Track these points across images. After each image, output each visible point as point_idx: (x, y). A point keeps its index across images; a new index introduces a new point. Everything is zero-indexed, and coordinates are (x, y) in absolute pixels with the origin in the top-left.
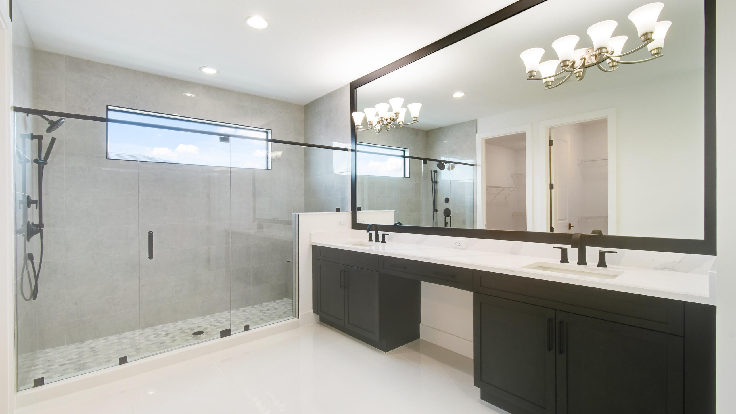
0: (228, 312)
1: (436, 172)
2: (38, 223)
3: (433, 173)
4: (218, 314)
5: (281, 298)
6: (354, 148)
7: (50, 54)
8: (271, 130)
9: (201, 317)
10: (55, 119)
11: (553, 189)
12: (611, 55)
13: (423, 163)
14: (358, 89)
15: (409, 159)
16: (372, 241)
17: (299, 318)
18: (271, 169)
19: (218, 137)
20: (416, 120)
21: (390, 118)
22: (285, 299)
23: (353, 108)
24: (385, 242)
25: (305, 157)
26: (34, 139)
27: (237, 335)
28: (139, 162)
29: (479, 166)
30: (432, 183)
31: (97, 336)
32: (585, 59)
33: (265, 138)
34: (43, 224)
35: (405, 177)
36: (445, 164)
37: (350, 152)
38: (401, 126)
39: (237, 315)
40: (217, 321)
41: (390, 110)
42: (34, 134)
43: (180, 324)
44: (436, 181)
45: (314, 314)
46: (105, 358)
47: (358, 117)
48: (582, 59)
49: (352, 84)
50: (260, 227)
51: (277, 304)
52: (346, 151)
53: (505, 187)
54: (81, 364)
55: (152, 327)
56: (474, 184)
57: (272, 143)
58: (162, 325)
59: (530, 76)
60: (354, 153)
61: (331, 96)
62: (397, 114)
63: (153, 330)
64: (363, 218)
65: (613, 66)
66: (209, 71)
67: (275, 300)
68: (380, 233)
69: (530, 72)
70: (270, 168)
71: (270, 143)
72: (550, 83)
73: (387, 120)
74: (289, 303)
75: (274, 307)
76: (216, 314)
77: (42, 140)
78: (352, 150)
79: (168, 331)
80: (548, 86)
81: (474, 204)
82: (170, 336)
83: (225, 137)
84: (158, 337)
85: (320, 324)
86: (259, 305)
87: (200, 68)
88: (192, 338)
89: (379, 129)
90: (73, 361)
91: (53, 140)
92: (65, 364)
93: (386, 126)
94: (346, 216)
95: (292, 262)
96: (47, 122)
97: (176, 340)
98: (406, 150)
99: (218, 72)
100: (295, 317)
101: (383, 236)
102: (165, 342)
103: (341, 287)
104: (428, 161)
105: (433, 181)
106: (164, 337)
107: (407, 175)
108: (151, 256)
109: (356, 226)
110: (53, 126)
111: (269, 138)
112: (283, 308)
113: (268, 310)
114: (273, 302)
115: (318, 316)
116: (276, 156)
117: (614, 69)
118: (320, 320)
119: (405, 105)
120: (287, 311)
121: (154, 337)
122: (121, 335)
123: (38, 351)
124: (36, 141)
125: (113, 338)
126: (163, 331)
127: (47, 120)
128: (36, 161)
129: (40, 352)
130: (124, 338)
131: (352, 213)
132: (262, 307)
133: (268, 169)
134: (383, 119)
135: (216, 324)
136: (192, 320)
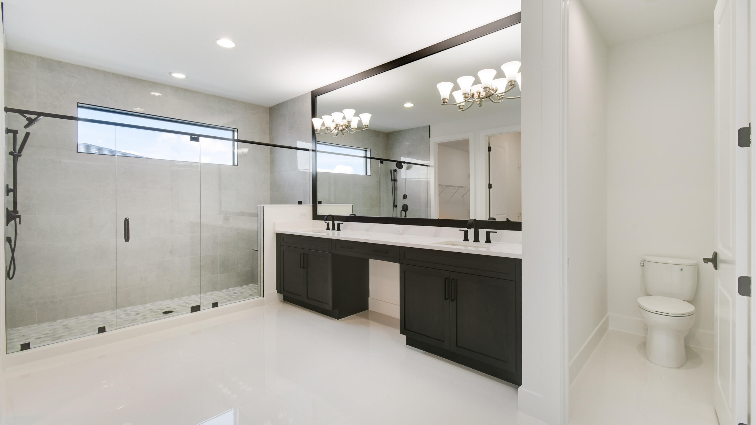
0: (195, 295)
1: (395, 171)
2: (12, 210)
3: (393, 172)
4: (186, 297)
5: (247, 284)
6: (314, 149)
7: (21, 54)
8: (237, 129)
9: (170, 300)
10: (33, 117)
11: (491, 188)
12: (495, 92)
13: (380, 163)
14: (318, 97)
15: (370, 159)
16: (330, 229)
17: (263, 297)
18: (238, 164)
19: (188, 137)
20: (367, 128)
21: (345, 125)
22: (251, 285)
23: (314, 115)
24: (340, 230)
25: (270, 155)
26: (9, 133)
27: (206, 310)
28: (116, 156)
29: (432, 166)
30: (392, 180)
31: (67, 316)
32: (480, 93)
33: (231, 137)
34: (18, 211)
35: (366, 175)
36: (402, 164)
37: (311, 152)
38: (355, 132)
39: (205, 298)
40: (186, 303)
41: (344, 118)
42: (9, 129)
43: (149, 306)
44: (395, 179)
45: (278, 293)
46: (80, 332)
47: (317, 123)
48: (477, 93)
49: (313, 92)
50: (226, 219)
51: (244, 288)
52: (308, 151)
53: (461, 186)
54: (57, 337)
55: (122, 309)
56: (428, 183)
57: (238, 142)
58: (131, 307)
59: (444, 102)
60: (314, 153)
61: (295, 100)
62: (349, 122)
63: (123, 311)
64: (322, 210)
65: (500, 99)
66: (179, 76)
67: (241, 285)
68: (336, 223)
69: (443, 99)
70: (236, 163)
71: (236, 143)
72: (462, 107)
73: (342, 126)
74: (255, 287)
75: (241, 291)
76: (184, 297)
77: (17, 134)
78: (313, 150)
79: (138, 311)
80: (461, 109)
81: (429, 200)
82: (140, 315)
83: (196, 137)
84: (128, 316)
85: (283, 302)
86: (225, 290)
87: (170, 73)
88: (162, 315)
89: (336, 133)
90: (48, 335)
91: (28, 134)
92: (41, 338)
93: (342, 132)
94: (308, 208)
95: (257, 251)
96: (25, 119)
97: (147, 317)
98: (367, 150)
99: (187, 77)
100: (260, 296)
101: (339, 225)
102: (137, 320)
103: (301, 268)
104: (384, 162)
105: (393, 179)
106: (135, 315)
107: (369, 173)
108: (127, 239)
109: (316, 217)
110: (31, 122)
111: (236, 138)
112: (249, 291)
113: (235, 293)
114: (239, 287)
115: (281, 296)
116: (243, 152)
117: (500, 101)
118: (283, 300)
119: (357, 115)
120: (253, 294)
121: (125, 316)
122: (91, 315)
123: (10, 329)
124: (11, 135)
125: (84, 318)
126: (132, 311)
127: (25, 117)
128: (11, 153)
129: (12, 330)
130: (95, 317)
131: (313, 206)
132: (229, 291)
133: (235, 165)
134: (338, 126)
135: (184, 305)
136: (160, 302)
